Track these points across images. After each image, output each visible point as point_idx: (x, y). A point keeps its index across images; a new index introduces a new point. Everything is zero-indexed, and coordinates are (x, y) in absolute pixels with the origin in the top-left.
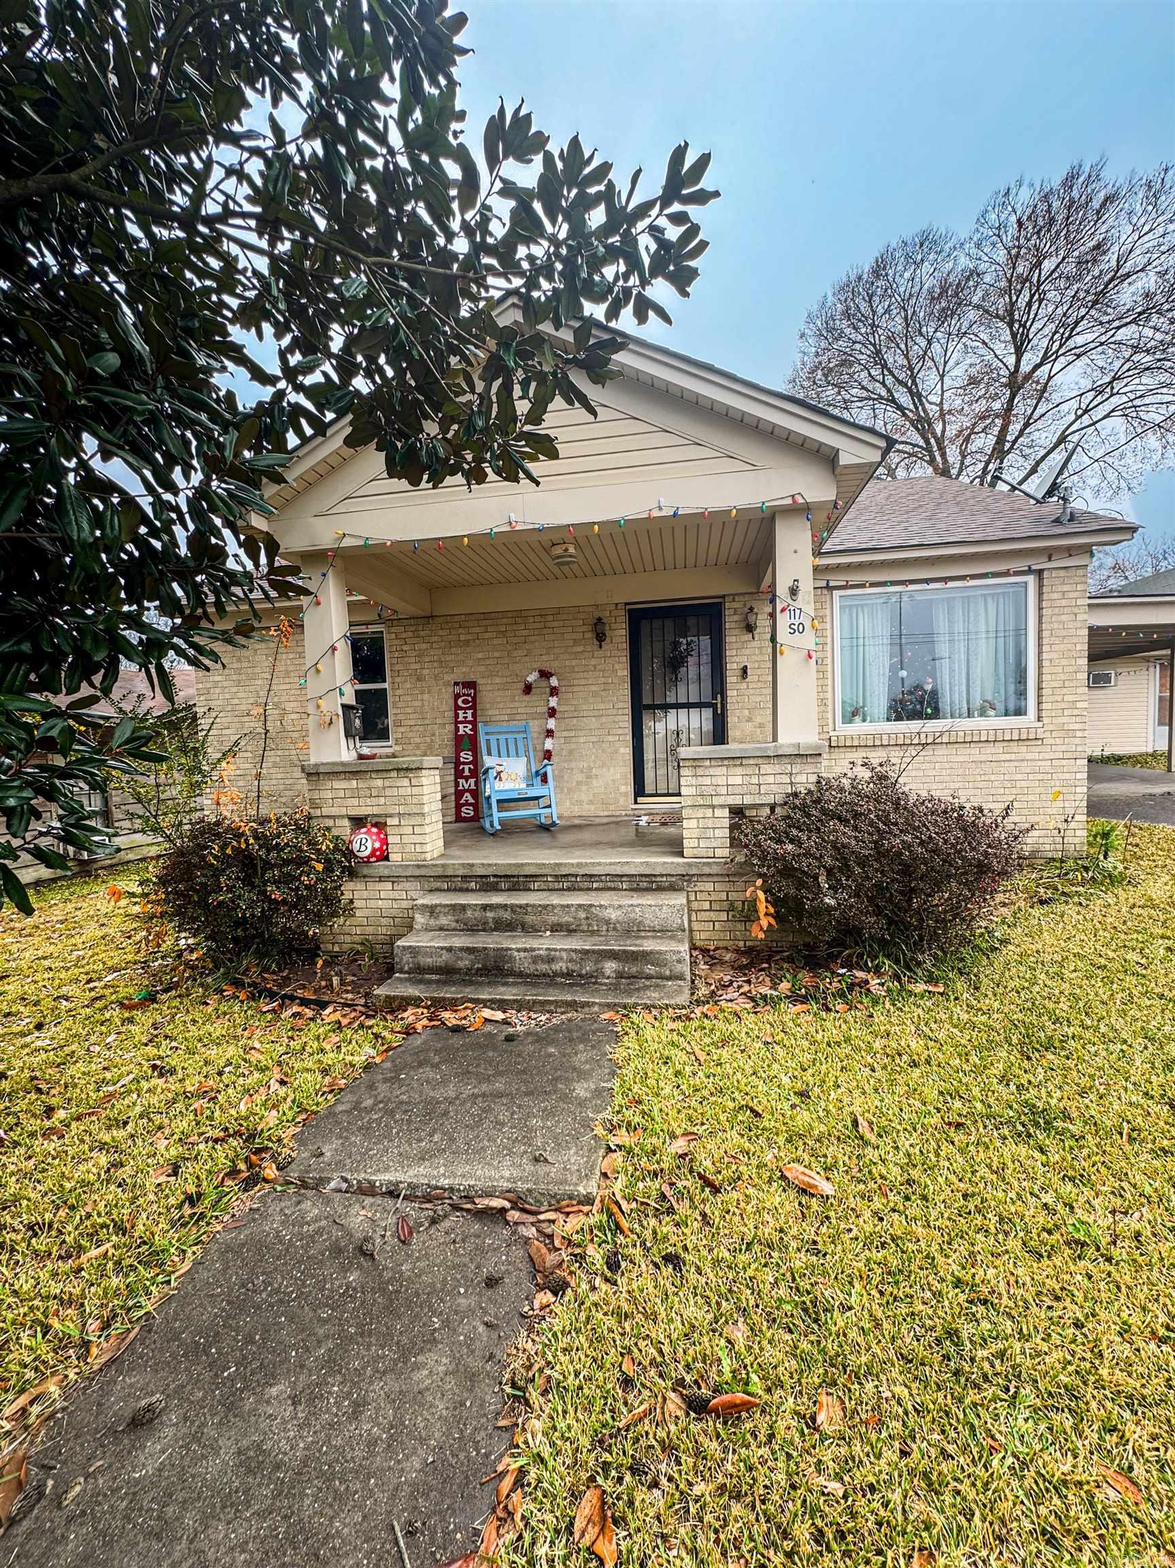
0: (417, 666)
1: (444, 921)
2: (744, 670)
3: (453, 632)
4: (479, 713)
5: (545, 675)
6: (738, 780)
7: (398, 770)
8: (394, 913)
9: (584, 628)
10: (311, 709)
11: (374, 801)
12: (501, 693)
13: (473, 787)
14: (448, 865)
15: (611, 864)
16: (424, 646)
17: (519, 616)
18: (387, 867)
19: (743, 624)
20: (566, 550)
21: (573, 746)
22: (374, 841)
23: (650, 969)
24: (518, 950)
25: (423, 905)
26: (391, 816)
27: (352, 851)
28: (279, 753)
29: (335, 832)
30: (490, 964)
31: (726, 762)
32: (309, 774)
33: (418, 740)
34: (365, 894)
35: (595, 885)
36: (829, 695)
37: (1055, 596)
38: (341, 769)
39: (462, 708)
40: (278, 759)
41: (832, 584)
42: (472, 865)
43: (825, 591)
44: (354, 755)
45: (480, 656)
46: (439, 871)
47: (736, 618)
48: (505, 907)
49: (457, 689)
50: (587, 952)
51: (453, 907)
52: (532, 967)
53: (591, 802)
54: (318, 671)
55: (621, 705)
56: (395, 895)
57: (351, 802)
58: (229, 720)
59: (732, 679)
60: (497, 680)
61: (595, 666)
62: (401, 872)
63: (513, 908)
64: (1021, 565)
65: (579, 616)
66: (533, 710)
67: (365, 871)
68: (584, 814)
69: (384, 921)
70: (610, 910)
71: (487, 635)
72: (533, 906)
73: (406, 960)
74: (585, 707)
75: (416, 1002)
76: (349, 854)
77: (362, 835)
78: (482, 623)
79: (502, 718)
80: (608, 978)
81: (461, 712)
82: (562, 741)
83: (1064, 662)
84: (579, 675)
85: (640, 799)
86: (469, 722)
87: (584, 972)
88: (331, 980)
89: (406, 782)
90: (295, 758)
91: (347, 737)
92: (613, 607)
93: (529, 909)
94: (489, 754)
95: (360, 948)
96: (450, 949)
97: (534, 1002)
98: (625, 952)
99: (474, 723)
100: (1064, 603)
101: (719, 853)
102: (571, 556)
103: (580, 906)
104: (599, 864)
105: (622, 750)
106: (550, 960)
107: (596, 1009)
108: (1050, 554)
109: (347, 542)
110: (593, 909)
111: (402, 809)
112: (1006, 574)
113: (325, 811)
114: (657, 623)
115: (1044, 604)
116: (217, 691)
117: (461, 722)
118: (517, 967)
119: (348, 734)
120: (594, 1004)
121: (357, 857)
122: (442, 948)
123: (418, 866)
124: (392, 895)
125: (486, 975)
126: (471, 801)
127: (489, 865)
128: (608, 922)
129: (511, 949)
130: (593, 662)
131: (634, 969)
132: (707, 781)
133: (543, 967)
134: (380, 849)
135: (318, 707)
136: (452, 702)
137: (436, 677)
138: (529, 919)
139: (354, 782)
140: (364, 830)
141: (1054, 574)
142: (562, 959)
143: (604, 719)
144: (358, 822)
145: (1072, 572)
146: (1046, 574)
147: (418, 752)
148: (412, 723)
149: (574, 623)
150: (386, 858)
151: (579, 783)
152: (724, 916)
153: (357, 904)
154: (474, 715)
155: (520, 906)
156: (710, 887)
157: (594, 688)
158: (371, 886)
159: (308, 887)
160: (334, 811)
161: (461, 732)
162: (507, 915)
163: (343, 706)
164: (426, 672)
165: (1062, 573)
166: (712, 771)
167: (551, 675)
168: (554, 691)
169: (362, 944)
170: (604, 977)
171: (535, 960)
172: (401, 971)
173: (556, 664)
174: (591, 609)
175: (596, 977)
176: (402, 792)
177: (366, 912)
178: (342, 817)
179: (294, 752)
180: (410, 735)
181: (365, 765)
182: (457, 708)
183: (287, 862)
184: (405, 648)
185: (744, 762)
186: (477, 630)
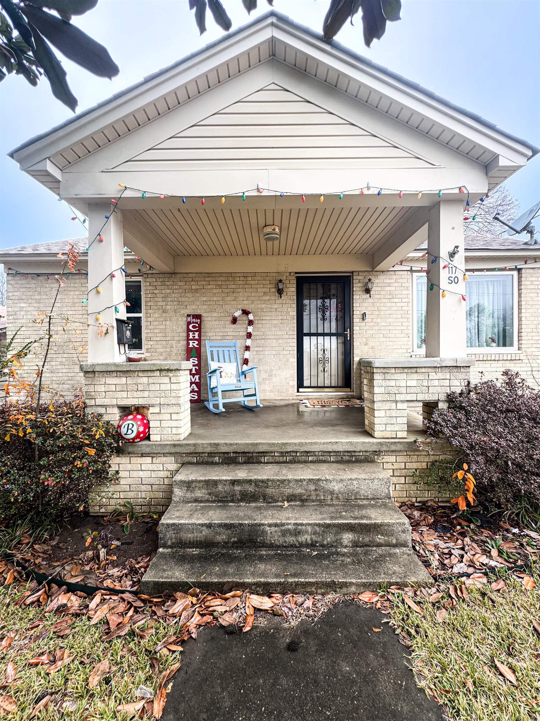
0: (164, 303)
1: (199, 494)
2: (364, 315)
3: (188, 283)
4: (202, 334)
5: (246, 313)
6: (414, 383)
7: (161, 370)
8: (152, 481)
9: (270, 286)
10: (91, 321)
11: (140, 394)
12: (217, 322)
13: (197, 380)
14: (198, 445)
15: (324, 443)
16: (168, 291)
17: (231, 276)
18: (149, 446)
19: (364, 289)
20: (274, 230)
21: (261, 357)
22: (139, 426)
23: (380, 539)
24: (270, 525)
25: (181, 481)
26: (153, 406)
27: (120, 434)
28: (65, 355)
29: (106, 418)
30: (245, 537)
31: (406, 370)
32: (86, 372)
33: (162, 350)
34: (129, 467)
35: (310, 458)
36: (410, 332)
37: (528, 283)
38: (113, 369)
39: (192, 331)
40: (64, 360)
41: (413, 269)
42: (217, 445)
43: (409, 273)
44: (123, 358)
45: (204, 299)
46: (192, 449)
47: (360, 285)
48: (250, 482)
49: (189, 319)
50: (328, 526)
51: (207, 482)
52: (281, 540)
53: (271, 391)
54: (98, 292)
55: (291, 333)
56: (154, 467)
57: (119, 395)
58: (29, 333)
59: (357, 320)
60: (215, 314)
61: (276, 309)
62: (159, 450)
63: (256, 482)
64: (511, 265)
65: (267, 278)
66: (237, 334)
67: (130, 449)
68: (267, 398)
69: (143, 488)
70: (334, 483)
71: (209, 287)
72: (273, 481)
73: (170, 536)
74: (269, 333)
75: (184, 587)
76: (119, 436)
77: (129, 421)
78: (208, 279)
79: (217, 338)
80: (346, 547)
81: (191, 334)
82: (255, 353)
83: (532, 319)
84: (266, 314)
85: (301, 390)
86: (196, 340)
87: (325, 542)
88: (98, 551)
89: (166, 380)
90: (76, 359)
91: (119, 344)
92: (288, 274)
93: (270, 483)
94: (213, 360)
95: (122, 509)
96: (209, 526)
97: (297, 584)
98: (360, 525)
99: (199, 340)
100: (532, 287)
101: (400, 435)
102: (276, 234)
103: (310, 480)
104: (315, 443)
105: (291, 360)
106: (297, 533)
107: (353, 589)
108: (526, 260)
109: (128, 194)
110: (321, 483)
111: (163, 401)
112: (504, 269)
113: (99, 402)
114: (313, 286)
115: (523, 287)
116: (22, 313)
117: (191, 340)
118: (269, 539)
119: (120, 342)
120: (351, 584)
121: (124, 438)
122: (202, 525)
123: (174, 445)
124: (151, 467)
125: (241, 548)
126: (196, 389)
127: (231, 444)
128: (332, 493)
129: (263, 525)
130: (276, 306)
131: (367, 539)
132: (393, 383)
133: (291, 539)
134: (144, 432)
135: (97, 320)
136: (185, 327)
137: (175, 311)
138: (269, 491)
139: (124, 379)
140: (131, 417)
141: (528, 271)
142: (307, 532)
143: (280, 341)
144: (126, 411)
145: (536, 270)
146: (523, 271)
147: (161, 358)
148: (159, 339)
149: (264, 282)
150: (148, 438)
151: (264, 379)
152: (402, 480)
153: (121, 474)
154: (200, 335)
155: (263, 481)
156: (393, 459)
157: (275, 322)
158: (134, 460)
159: (80, 470)
160: (107, 402)
161: (191, 346)
162: (251, 489)
163: (117, 320)
164: (168, 307)
165: (531, 271)
166: (396, 376)
167: (250, 313)
168: (251, 323)
169: (125, 505)
170: (342, 546)
171: (284, 533)
172: (165, 546)
173: (253, 306)
174: (274, 275)
175: (336, 547)
176: (163, 387)
177: (129, 481)
178: (113, 406)
179: (75, 355)
180: (157, 347)
181: (133, 366)
182: (188, 330)
183: (62, 449)
184: (155, 292)
185: (419, 370)
186: (203, 283)
